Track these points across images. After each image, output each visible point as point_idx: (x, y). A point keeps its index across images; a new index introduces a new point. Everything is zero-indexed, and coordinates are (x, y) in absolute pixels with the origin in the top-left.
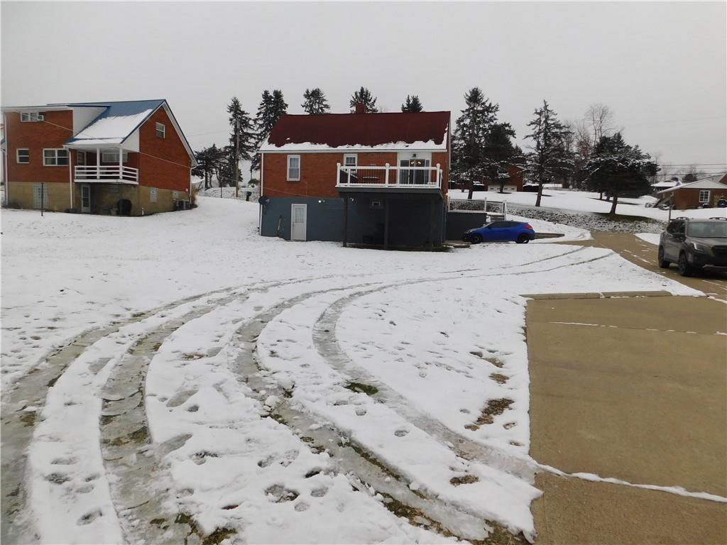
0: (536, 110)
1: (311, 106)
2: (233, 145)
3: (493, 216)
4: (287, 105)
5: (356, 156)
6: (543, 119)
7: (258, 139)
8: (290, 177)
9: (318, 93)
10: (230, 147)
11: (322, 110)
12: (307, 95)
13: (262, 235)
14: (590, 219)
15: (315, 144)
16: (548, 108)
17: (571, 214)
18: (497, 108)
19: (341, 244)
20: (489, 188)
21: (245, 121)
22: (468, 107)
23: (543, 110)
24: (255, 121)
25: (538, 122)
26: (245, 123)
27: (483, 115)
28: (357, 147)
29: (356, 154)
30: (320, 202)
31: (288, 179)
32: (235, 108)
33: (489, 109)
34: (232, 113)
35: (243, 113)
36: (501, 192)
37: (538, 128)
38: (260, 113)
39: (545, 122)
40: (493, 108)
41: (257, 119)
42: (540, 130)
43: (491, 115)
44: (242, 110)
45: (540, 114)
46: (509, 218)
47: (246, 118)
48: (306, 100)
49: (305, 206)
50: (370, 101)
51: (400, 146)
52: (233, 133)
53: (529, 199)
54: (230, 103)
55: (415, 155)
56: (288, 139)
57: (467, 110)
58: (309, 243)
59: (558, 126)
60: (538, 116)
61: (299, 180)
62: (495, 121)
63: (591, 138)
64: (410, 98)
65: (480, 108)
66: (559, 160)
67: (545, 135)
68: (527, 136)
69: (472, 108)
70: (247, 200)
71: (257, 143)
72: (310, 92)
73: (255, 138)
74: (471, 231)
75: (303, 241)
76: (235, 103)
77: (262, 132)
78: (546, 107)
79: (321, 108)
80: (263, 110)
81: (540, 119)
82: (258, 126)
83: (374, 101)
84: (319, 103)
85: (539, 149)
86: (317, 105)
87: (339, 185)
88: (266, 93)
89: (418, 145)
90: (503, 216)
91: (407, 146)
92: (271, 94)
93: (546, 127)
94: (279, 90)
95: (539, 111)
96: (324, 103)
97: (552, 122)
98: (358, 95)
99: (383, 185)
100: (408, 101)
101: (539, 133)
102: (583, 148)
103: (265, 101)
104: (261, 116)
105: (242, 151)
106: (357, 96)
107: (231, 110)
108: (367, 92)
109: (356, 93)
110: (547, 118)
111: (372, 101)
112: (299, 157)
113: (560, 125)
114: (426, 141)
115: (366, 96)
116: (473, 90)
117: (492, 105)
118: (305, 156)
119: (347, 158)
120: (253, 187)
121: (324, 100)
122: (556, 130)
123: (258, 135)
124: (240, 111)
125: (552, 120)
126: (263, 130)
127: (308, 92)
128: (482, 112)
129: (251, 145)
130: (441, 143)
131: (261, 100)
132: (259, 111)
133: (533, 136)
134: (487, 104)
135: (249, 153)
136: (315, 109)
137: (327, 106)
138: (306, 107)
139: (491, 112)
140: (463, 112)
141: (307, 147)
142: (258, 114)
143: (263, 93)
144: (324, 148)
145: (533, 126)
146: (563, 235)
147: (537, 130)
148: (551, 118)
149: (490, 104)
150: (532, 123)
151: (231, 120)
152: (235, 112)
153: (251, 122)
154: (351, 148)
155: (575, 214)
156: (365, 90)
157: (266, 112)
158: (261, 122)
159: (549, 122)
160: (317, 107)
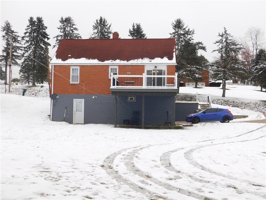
0: (219, 34)
1: (65, 29)
2: (6, 55)
3: (202, 105)
4: (46, 28)
5: (117, 67)
6: (224, 40)
7: (25, 51)
8: (72, 81)
9: (70, 19)
10: (3, 56)
11: (73, 32)
12: (62, 21)
13: (52, 120)
14: (259, 105)
15: (89, 59)
16: (227, 32)
17: (247, 102)
18: (193, 32)
19: (114, 126)
20: (186, 84)
21: (14, 38)
22: (174, 31)
23: (224, 33)
24: (23, 38)
25: (221, 41)
26: (15, 39)
27: (184, 36)
28: (118, 62)
29: (118, 66)
30: (93, 97)
31: (71, 82)
32: (8, 29)
33: (188, 33)
34: (5, 32)
35: (13, 32)
36: (196, 87)
37: (221, 45)
38: (27, 32)
39: (226, 41)
40: (191, 32)
41: (24, 37)
42: (222, 46)
43: (189, 36)
44: (12, 29)
45: (222, 36)
46: (214, 106)
47: (16, 36)
48: (61, 24)
49: (83, 101)
50: (106, 26)
51: (146, 61)
52: (6, 46)
53: (216, 92)
54: (4, 25)
55: (156, 67)
56: (70, 55)
57: (173, 33)
58: (86, 125)
59: (234, 44)
60: (221, 38)
61: (78, 83)
62: (192, 41)
63: (250, 50)
64: (135, 25)
65: (182, 32)
66: (237, 67)
67: (226, 50)
68: (214, 51)
69: (177, 32)
70: (23, 95)
71: (24, 53)
72: (64, 19)
73: (21, 50)
74: (193, 115)
75: (82, 124)
76: (7, 25)
77: (27, 46)
78: (226, 31)
79: (72, 30)
80: (29, 31)
81: (222, 39)
82: (25, 41)
83: (110, 26)
84: (70, 26)
85: (222, 59)
86: (69, 28)
87: (112, 87)
88: (31, 18)
89: (157, 60)
90: (209, 105)
91: (151, 61)
92: (35, 19)
93: (226, 44)
94: (41, 17)
95: (221, 34)
96: (74, 27)
97: (230, 41)
98: (99, 22)
99: (141, 87)
100: (134, 26)
101: (221, 49)
102: (245, 56)
103: (31, 24)
104: (27, 34)
105: (13, 59)
106: (97, 23)
107: (4, 30)
108: (104, 20)
109: (97, 21)
110: (227, 39)
111: (108, 26)
112: (78, 68)
113: (235, 43)
114: (162, 57)
115: (104, 22)
116: (177, 20)
117: (190, 30)
118: (83, 67)
119: (111, 69)
120: (17, 84)
121: (73, 25)
122: (232, 47)
123: (25, 48)
124: (11, 30)
125: (230, 40)
126: (28, 44)
127: (62, 19)
128: (183, 35)
129: (19, 55)
130: (172, 59)
131: (28, 23)
132: (26, 31)
133: (218, 50)
134: (187, 30)
135: (17, 61)
136: (68, 31)
137: (76, 29)
138: (61, 29)
139: (189, 34)
140: (171, 34)
141: (83, 61)
142: (25, 33)
143: (29, 19)
144: (95, 62)
145: (218, 44)
146: (247, 116)
147: (220, 46)
148: (229, 39)
149: (189, 30)
150: (217, 42)
151: (4, 37)
152: (7, 31)
153: (19, 39)
154: (114, 62)
155: (249, 102)
156: (103, 18)
157: (31, 32)
158: (28, 39)
159: (228, 41)
160: (69, 29)
